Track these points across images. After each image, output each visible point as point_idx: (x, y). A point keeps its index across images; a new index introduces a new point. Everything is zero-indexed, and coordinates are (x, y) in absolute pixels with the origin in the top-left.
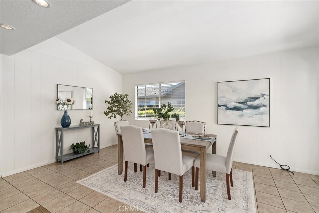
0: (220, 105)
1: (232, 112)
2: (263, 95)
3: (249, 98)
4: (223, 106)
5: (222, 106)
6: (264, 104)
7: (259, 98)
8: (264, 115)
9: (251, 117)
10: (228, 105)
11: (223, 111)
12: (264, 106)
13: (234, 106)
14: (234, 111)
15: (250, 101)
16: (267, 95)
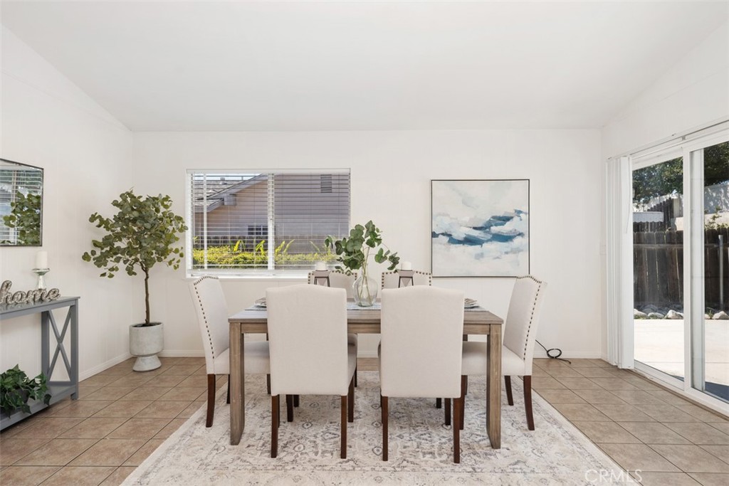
0: (437, 233)
1: (461, 247)
2: (519, 212)
3: (494, 217)
4: (443, 234)
5: (440, 236)
6: (521, 232)
7: (512, 218)
8: (520, 253)
9: (498, 258)
10: (453, 234)
11: (443, 247)
12: (521, 234)
13: (465, 236)
14: (466, 245)
15: (496, 225)
16: (526, 213)
